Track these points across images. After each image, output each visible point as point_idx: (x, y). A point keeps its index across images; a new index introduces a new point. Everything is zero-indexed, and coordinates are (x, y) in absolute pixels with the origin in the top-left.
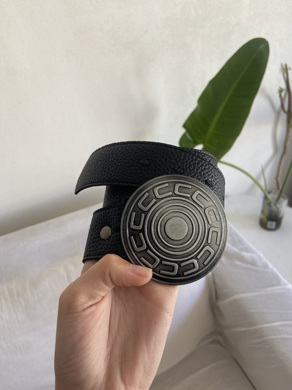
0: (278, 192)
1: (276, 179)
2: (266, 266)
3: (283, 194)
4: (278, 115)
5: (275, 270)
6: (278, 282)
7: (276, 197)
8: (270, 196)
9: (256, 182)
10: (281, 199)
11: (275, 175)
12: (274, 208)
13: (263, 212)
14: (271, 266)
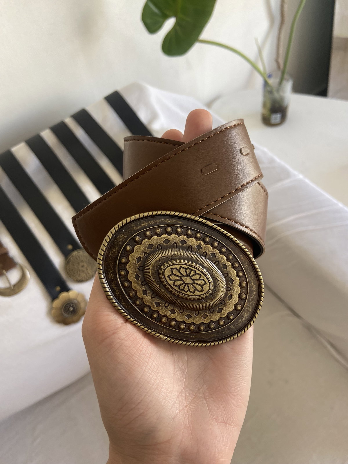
0: (279, 73)
1: (277, 61)
2: (272, 161)
3: (286, 76)
5: (283, 163)
7: (277, 80)
8: (271, 81)
9: (254, 65)
10: (284, 82)
11: (274, 56)
12: (276, 95)
14: (277, 159)
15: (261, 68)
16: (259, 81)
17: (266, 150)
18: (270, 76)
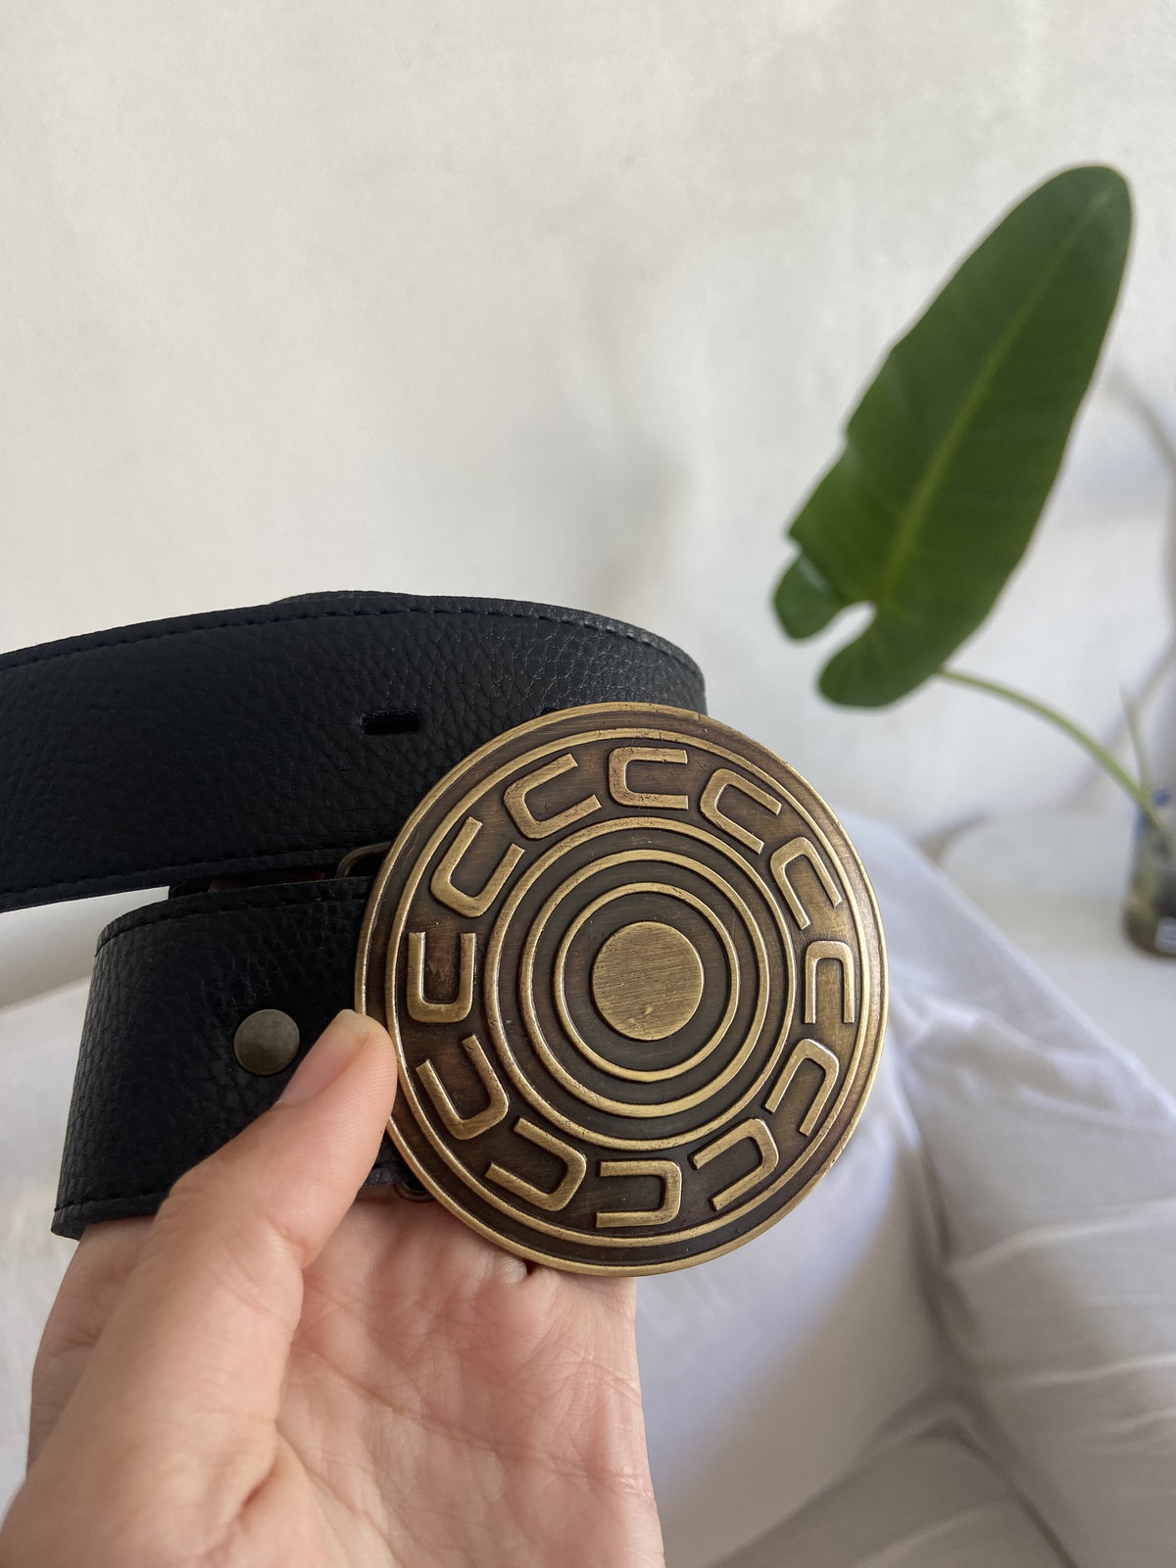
8: (1164, 817)
9: (1102, 757)
15: (1129, 761)
16: (1119, 810)
17: (1132, 1062)
18: (1163, 799)
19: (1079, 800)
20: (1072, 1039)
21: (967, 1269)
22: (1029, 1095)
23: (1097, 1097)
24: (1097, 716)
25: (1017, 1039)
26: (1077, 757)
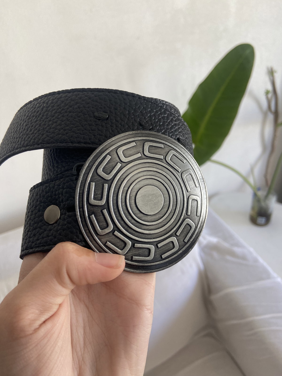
0: (267, 189)
2: (256, 261)
3: (272, 191)
4: (265, 115)
5: (265, 264)
6: (268, 276)
7: (265, 193)
8: (259, 193)
9: (245, 180)
10: (270, 196)
11: (264, 173)
12: (263, 204)
13: (253, 208)
14: (261, 260)
15: (251, 180)
17: (252, 250)
18: (259, 189)
19: (240, 189)
20: (238, 245)
21: (214, 298)
22: (229, 258)
23: (244, 258)
24: (244, 170)
25: (226, 245)
26: (239, 180)
